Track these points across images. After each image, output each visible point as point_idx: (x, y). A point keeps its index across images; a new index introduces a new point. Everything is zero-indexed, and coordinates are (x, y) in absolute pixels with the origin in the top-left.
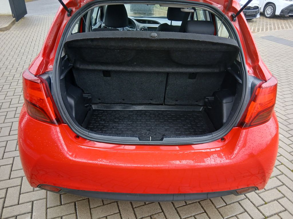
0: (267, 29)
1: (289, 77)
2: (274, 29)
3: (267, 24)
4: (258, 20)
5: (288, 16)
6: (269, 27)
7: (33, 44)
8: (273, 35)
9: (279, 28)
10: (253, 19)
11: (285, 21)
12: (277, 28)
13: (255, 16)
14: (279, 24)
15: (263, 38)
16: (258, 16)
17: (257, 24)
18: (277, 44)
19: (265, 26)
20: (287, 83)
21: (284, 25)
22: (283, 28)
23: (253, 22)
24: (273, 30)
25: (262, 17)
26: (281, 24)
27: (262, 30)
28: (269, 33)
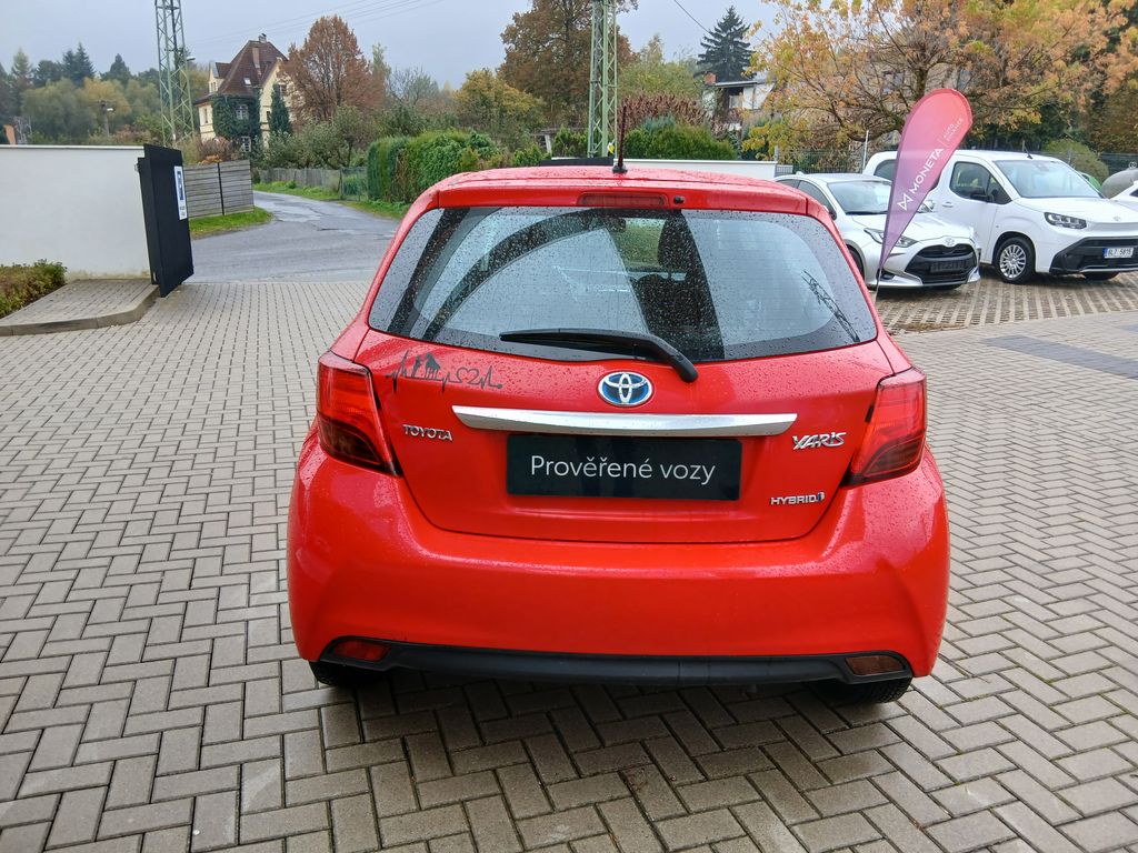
0: (1004, 318)
1: (1069, 453)
2: (1031, 317)
3: (1009, 303)
4: (976, 290)
5: (1082, 276)
6: (1012, 309)
7: (224, 362)
8: (1025, 334)
9: (1047, 313)
10: (959, 285)
11: (1073, 293)
12: (1040, 313)
13: (964, 276)
14: (1051, 300)
15: (989, 342)
16: (974, 277)
17: (974, 301)
18: (1038, 359)
19: (999, 306)
20: (1061, 468)
21: (1065, 304)
22: (1061, 312)
23: (957, 295)
24: (1027, 319)
25: (990, 282)
26: (1057, 301)
27: (990, 319)
28: (1012, 328)
